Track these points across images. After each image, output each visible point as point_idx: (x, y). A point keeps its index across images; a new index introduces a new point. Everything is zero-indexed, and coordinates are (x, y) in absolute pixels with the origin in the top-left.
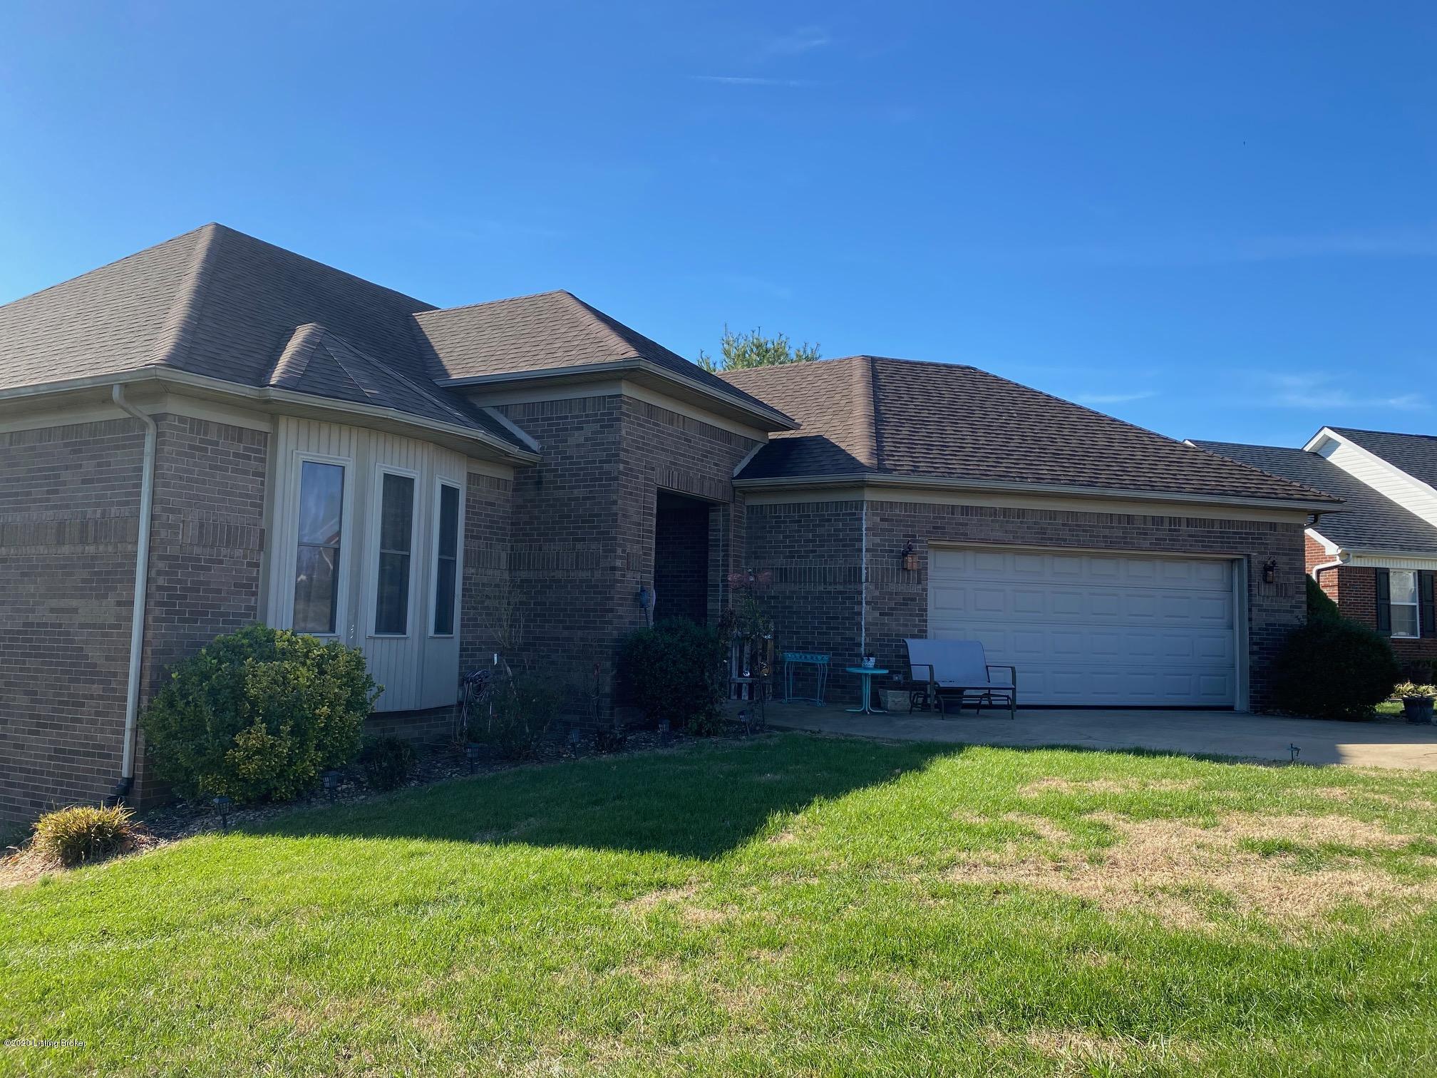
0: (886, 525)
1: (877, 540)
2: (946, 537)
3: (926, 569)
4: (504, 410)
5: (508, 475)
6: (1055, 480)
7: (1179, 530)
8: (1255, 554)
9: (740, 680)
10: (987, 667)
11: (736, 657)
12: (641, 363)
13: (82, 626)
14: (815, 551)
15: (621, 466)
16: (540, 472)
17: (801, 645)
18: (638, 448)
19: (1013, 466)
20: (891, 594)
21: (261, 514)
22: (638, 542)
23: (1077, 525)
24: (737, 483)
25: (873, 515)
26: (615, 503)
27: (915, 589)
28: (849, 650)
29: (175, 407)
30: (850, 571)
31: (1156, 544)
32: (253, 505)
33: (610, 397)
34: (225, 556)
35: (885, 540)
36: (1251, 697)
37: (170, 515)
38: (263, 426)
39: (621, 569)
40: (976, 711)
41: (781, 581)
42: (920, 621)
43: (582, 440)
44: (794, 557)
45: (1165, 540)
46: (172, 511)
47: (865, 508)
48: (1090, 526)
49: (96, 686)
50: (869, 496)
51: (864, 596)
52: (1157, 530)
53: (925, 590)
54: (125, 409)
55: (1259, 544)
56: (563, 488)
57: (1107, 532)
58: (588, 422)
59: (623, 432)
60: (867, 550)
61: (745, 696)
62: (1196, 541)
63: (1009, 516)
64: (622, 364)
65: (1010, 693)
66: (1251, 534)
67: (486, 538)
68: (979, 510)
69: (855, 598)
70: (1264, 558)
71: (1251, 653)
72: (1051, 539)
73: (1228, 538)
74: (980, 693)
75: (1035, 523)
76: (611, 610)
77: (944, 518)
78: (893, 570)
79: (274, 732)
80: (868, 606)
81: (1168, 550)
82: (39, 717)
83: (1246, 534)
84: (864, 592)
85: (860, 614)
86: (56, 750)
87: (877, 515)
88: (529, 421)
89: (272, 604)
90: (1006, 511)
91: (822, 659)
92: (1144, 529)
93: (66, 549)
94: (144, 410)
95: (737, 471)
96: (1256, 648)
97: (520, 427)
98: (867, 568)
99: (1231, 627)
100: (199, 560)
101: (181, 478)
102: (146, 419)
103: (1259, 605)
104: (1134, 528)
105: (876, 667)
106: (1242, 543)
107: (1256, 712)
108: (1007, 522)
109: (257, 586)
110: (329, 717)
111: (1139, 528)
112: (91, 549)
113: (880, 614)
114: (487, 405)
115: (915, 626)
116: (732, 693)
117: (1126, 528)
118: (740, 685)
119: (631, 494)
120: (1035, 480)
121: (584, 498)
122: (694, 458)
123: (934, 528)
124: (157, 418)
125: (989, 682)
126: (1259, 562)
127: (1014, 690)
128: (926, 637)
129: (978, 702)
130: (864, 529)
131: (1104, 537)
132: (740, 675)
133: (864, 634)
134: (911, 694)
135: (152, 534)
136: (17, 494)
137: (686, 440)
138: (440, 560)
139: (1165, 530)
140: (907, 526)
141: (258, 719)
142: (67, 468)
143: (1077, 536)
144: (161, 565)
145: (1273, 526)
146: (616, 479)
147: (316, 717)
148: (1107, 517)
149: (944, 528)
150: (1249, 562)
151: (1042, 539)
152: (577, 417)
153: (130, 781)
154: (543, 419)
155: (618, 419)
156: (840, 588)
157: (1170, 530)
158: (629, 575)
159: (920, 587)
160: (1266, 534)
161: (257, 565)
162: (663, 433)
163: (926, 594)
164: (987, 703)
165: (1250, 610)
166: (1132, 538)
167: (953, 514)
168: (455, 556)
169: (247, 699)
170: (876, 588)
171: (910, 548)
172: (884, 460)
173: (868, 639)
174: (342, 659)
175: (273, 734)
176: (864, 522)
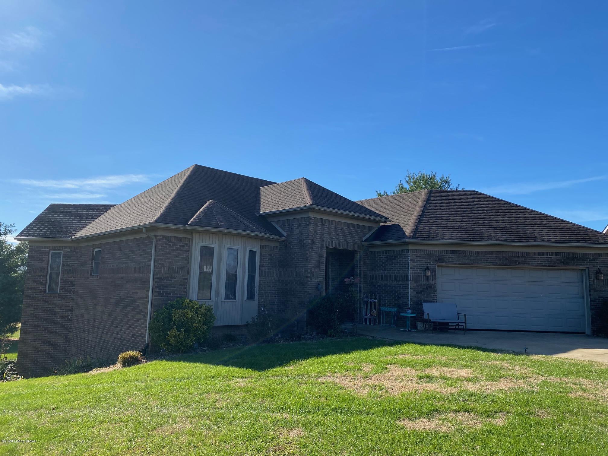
0: (418, 258)
1: (415, 264)
2: (444, 263)
3: (436, 275)
4: (276, 222)
5: (277, 245)
6: (490, 239)
7: (552, 258)
8: (591, 267)
9: (366, 317)
10: (458, 314)
11: (365, 308)
12: (312, 207)
13: (139, 298)
14: (393, 269)
15: (310, 241)
16: (286, 243)
17: (389, 304)
18: (317, 234)
19: (473, 234)
20: (421, 285)
21: (188, 263)
22: (318, 267)
23: (502, 257)
24: (363, 243)
25: (413, 255)
26: (307, 254)
27: (432, 283)
28: (404, 307)
29: (161, 233)
30: (404, 276)
31: (541, 264)
32: (185, 260)
33: (306, 217)
34: (177, 276)
35: (418, 264)
36: (592, 328)
37: (159, 265)
38: (188, 236)
39: (310, 277)
40: (454, 331)
41: (381, 280)
42: (433, 295)
43: (298, 233)
44: (385, 271)
45: (545, 262)
46: (160, 264)
47: (409, 252)
48: (508, 257)
49: (141, 316)
50: (410, 248)
51: (410, 286)
52: (541, 257)
53: (435, 283)
54: (147, 235)
55: (593, 262)
56: (293, 249)
57: (517, 259)
58: (300, 226)
59: (310, 229)
60: (410, 268)
61: (368, 323)
62: (560, 262)
63: (472, 254)
64: (306, 207)
65: (464, 324)
66: (589, 258)
67: (268, 267)
68: (458, 252)
69: (406, 287)
70: (596, 268)
71: (591, 309)
72: (491, 262)
73: (577, 260)
74: (455, 324)
75: (483, 256)
76: (306, 292)
77: (443, 255)
78: (421, 276)
79: (179, 330)
80: (412, 290)
81: (546, 266)
82: (129, 325)
83: (586, 258)
84: (410, 284)
85: (408, 293)
86: (133, 335)
87: (414, 255)
88: (283, 226)
89: (191, 291)
90: (470, 252)
91: (393, 310)
92: (534, 257)
93: (136, 275)
94: (152, 234)
95: (364, 239)
96: (593, 307)
97: (281, 228)
98: (410, 275)
99: (583, 298)
100: (168, 278)
101: (163, 254)
102: (153, 237)
103: (594, 289)
104: (529, 257)
105: (412, 313)
106: (584, 262)
107: (594, 335)
108: (471, 256)
109: (187, 286)
110: (197, 327)
111: (532, 257)
112: (141, 275)
113: (417, 293)
114: (272, 221)
115: (431, 297)
116: (363, 322)
117: (526, 257)
118: (366, 319)
119: (314, 250)
120: (480, 239)
121: (299, 252)
122: (343, 236)
123: (439, 259)
124: (156, 236)
125: (459, 320)
126: (593, 271)
127: (465, 323)
128: (436, 302)
129: (454, 328)
130: (409, 260)
131: (515, 261)
132: (366, 315)
133: (410, 301)
134: (424, 324)
135: (154, 271)
136: (126, 258)
137: (339, 229)
138: (248, 275)
139: (545, 258)
140: (428, 259)
141: (175, 327)
142: (137, 251)
143: (503, 261)
144: (157, 280)
145: (600, 255)
146: (307, 246)
147: (193, 327)
148: (516, 253)
149: (443, 259)
150: (589, 270)
151: (486, 262)
152: (297, 224)
153: (148, 345)
154: (287, 225)
155: (308, 225)
156: (401, 283)
157: (547, 258)
158: (314, 279)
159: (433, 282)
160: (597, 258)
161: (187, 279)
162: (328, 228)
163: (436, 285)
164: (458, 328)
165: (590, 291)
166: (529, 261)
167: (447, 253)
168: (255, 273)
169: (173, 321)
170: (415, 283)
171: (427, 267)
172: (416, 234)
173: (411, 302)
174: (203, 308)
175: (179, 332)
176: (409, 258)
